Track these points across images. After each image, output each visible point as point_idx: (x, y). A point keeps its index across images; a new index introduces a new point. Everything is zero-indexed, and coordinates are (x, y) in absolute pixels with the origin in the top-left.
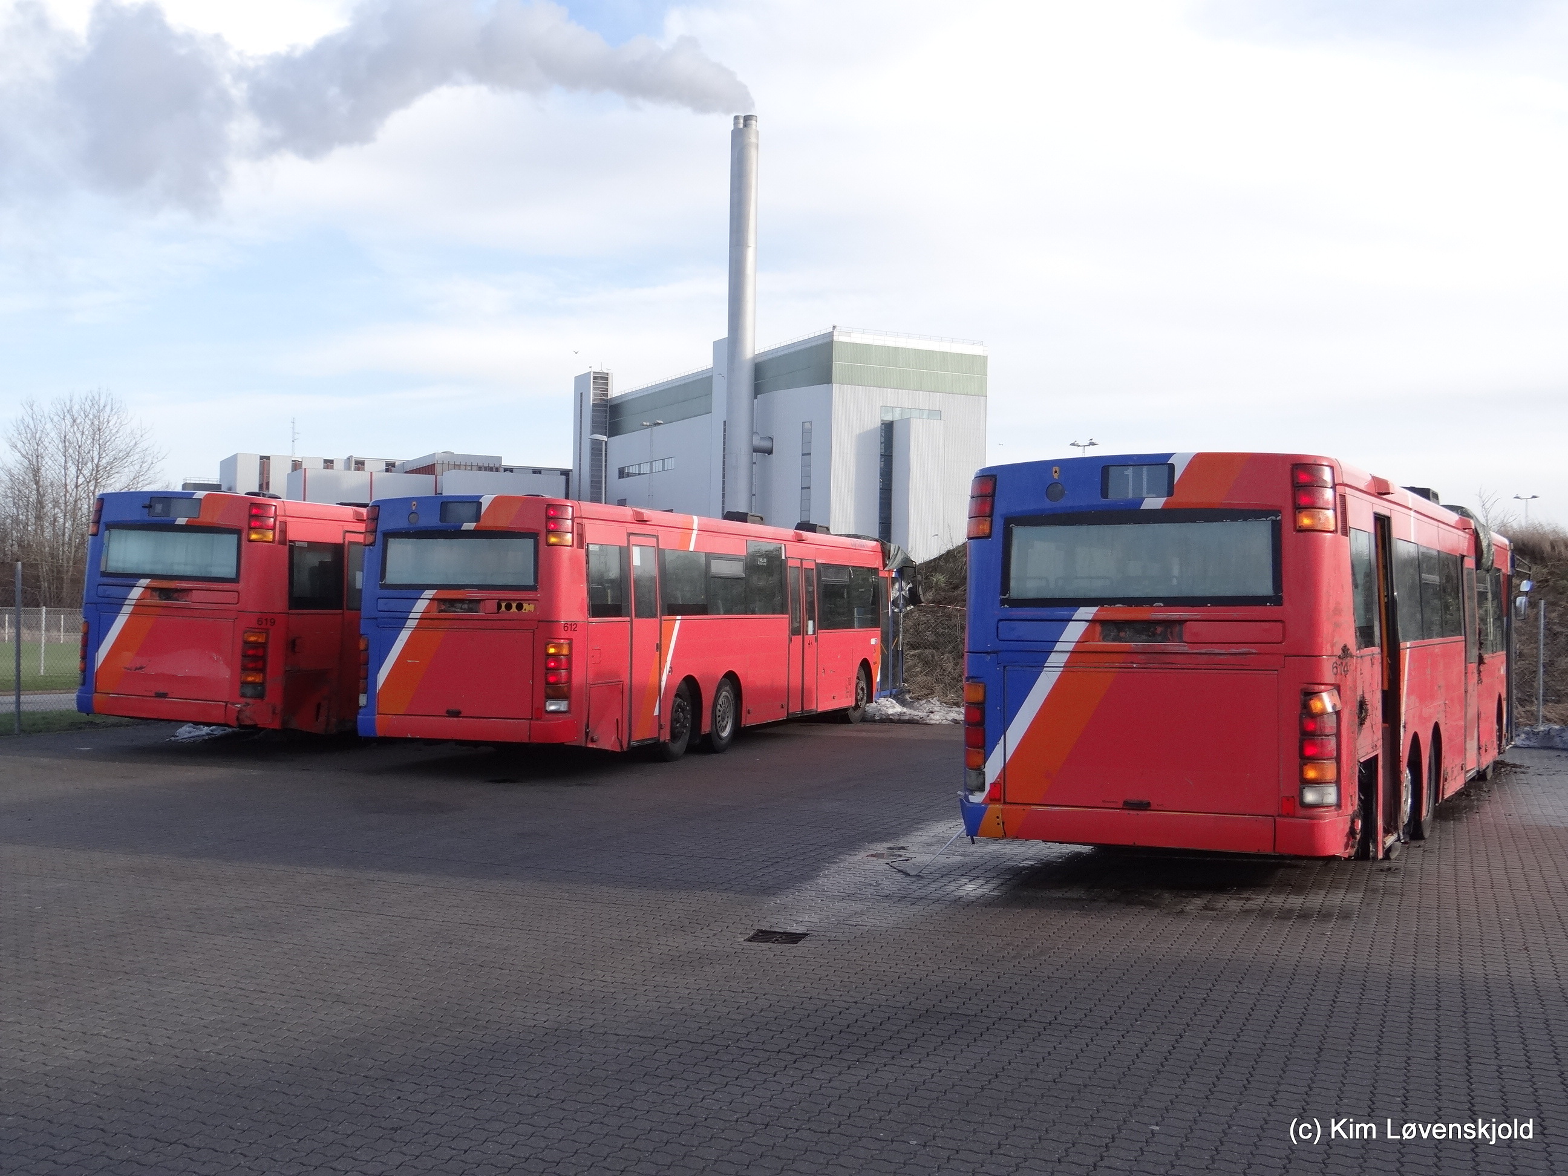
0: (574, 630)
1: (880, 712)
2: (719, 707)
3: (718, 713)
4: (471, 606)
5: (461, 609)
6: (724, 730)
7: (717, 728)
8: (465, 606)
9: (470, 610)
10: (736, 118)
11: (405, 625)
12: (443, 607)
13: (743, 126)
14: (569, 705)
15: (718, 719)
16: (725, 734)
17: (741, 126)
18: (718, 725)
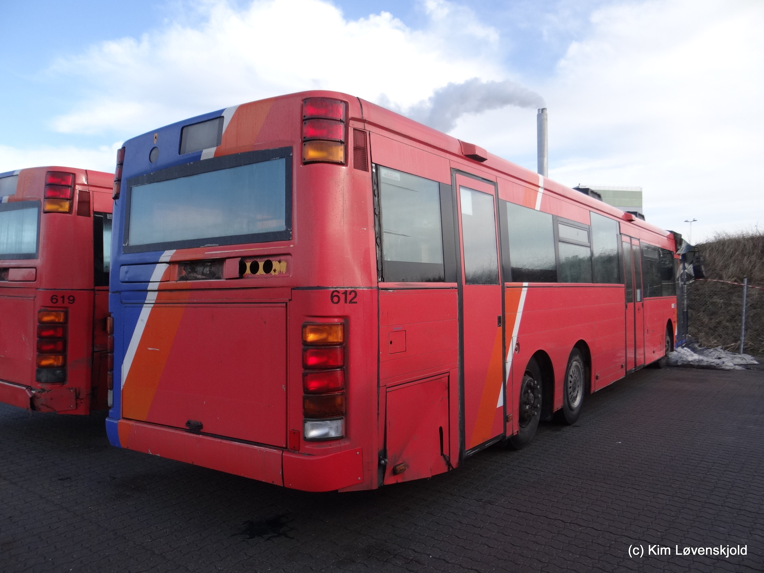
0: (351, 302)
1: (681, 359)
2: (570, 378)
3: (570, 385)
4: (213, 269)
5: (203, 274)
6: (575, 400)
7: (568, 399)
8: (207, 270)
9: (213, 275)
10: (539, 110)
11: (145, 299)
12: (184, 273)
13: (542, 113)
14: (347, 427)
15: (570, 390)
16: (577, 403)
17: (541, 112)
18: (570, 396)
